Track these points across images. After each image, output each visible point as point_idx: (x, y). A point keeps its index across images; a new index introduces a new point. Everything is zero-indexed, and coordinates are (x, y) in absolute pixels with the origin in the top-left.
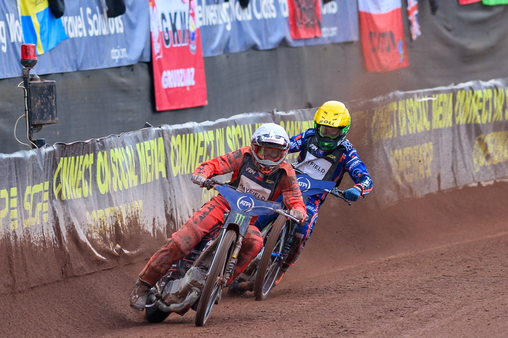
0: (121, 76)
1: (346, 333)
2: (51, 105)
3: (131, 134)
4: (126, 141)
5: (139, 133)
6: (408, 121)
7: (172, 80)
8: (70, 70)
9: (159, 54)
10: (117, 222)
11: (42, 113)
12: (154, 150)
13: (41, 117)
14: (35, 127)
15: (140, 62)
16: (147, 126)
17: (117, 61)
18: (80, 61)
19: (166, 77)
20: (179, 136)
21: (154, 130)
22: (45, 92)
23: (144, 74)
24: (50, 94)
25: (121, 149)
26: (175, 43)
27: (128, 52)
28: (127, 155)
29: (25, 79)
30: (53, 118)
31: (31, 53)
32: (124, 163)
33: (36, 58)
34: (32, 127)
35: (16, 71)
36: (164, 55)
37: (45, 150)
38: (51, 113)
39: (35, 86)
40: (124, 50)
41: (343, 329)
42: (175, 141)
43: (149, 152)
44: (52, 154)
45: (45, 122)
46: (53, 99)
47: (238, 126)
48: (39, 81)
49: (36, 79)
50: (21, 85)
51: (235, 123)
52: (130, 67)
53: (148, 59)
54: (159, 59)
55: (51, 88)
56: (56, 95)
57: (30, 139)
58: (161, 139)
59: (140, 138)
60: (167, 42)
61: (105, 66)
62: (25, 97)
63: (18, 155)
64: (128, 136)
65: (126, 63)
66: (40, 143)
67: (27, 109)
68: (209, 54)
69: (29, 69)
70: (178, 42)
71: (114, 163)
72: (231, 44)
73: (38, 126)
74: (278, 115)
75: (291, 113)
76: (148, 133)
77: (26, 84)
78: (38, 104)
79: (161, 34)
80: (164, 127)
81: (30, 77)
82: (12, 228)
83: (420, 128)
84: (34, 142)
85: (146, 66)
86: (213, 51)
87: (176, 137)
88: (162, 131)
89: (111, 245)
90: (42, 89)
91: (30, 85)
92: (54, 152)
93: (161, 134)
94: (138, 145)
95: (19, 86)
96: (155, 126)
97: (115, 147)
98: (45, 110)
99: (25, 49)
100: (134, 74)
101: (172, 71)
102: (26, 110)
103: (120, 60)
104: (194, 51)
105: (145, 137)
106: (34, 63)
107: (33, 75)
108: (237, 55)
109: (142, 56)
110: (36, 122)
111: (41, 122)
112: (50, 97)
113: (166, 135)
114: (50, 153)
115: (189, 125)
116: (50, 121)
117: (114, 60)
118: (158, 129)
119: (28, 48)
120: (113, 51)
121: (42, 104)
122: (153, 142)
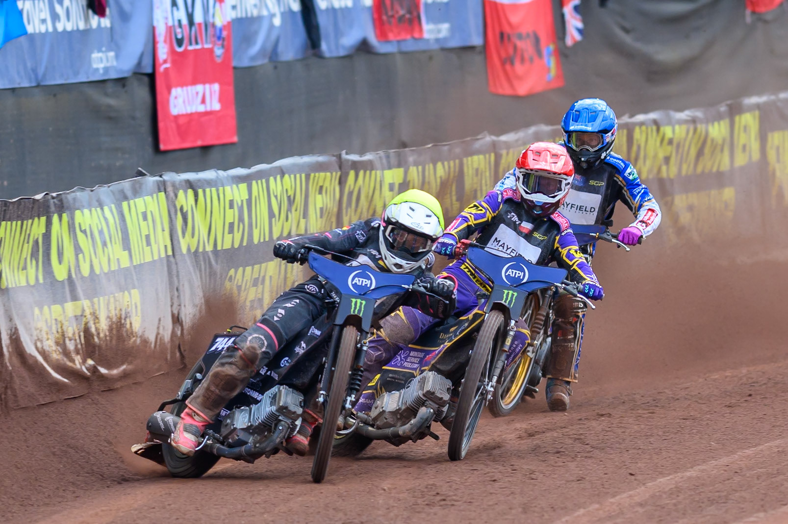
0: (106, 95)
7: (184, 102)
8: (26, 84)
9: (165, 62)
15: (137, 74)
17: (101, 71)
18: (41, 71)
19: (176, 98)
23: (142, 93)
26: (191, 44)
27: (117, 57)
36: (174, 62)
40: (112, 54)
47: (286, 176)
51: (282, 172)
52: (121, 81)
53: (149, 70)
54: (166, 69)
60: (180, 42)
61: (83, 78)
65: (114, 75)
68: (245, 63)
70: (197, 43)
79: (170, 30)
85: (146, 80)
100: (126, 92)
101: (185, 88)
103: (106, 69)
104: (218, 56)
108: (288, 64)
109: (139, 64)
117: (97, 69)
120: (95, 55)
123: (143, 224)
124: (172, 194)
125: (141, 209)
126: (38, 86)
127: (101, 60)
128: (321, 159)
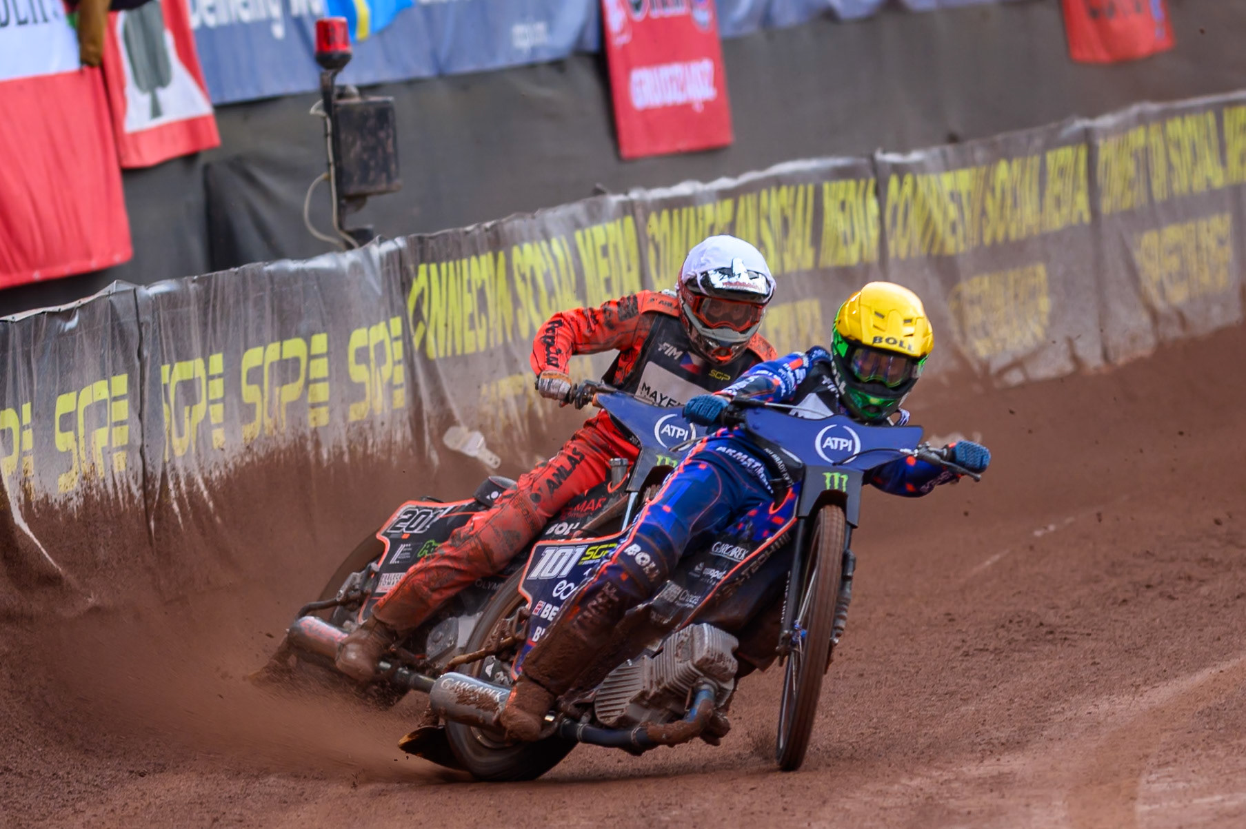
1: (1050, 637)
2: (385, 151)
3: (562, 212)
4: (551, 227)
5: (578, 209)
6: (1170, 167)
10: (531, 406)
11: (365, 168)
12: (616, 246)
13: (364, 179)
14: (350, 200)
16: (598, 192)
18: (443, 54)
20: (665, 214)
21: (614, 200)
22: (371, 122)
24: (382, 128)
25: (540, 245)
27: (550, 30)
28: (554, 258)
29: (329, 95)
30: (389, 179)
31: (339, 36)
32: (547, 277)
33: (350, 49)
34: (344, 201)
35: (306, 79)
37: (378, 250)
38: (385, 168)
39: (348, 110)
40: (541, 27)
41: (1045, 630)
42: (658, 226)
43: (605, 251)
44: (397, 258)
45: (372, 189)
46: (388, 137)
48: (356, 100)
49: (350, 96)
50: (316, 109)
55: (383, 115)
56: (394, 130)
57: (341, 226)
58: (629, 220)
59: (583, 219)
62: (326, 135)
63: (323, 262)
64: (554, 216)
66: (363, 237)
67: (331, 159)
68: (728, 31)
69: (335, 74)
71: (523, 277)
72: (777, 8)
73: (357, 200)
74: (884, 163)
75: (915, 156)
76: (600, 207)
77: (328, 106)
78: (355, 150)
80: (635, 195)
81: (336, 91)
82: (312, 425)
83: (1199, 185)
84: (351, 234)
86: (738, 25)
87: (659, 215)
88: (632, 203)
89: (524, 456)
90: (364, 117)
91: (338, 109)
92: (399, 253)
93: (628, 209)
94: (578, 235)
95: (312, 111)
96: (616, 191)
97: (523, 240)
98: (372, 163)
99: (324, 29)
102: (329, 165)
103: (534, 50)
105: (595, 216)
106: (344, 60)
107: (343, 88)
110: (353, 189)
111: (364, 188)
112: (382, 134)
113: (639, 211)
114: (390, 254)
115: (684, 189)
116: (383, 186)
118: (621, 198)
119: (330, 28)
120: (519, 30)
121: (365, 149)
122: (612, 228)
123: (603, 263)
124: (641, 219)
125: (601, 241)
126: (441, 75)
127: (524, 36)
128: (840, 162)
